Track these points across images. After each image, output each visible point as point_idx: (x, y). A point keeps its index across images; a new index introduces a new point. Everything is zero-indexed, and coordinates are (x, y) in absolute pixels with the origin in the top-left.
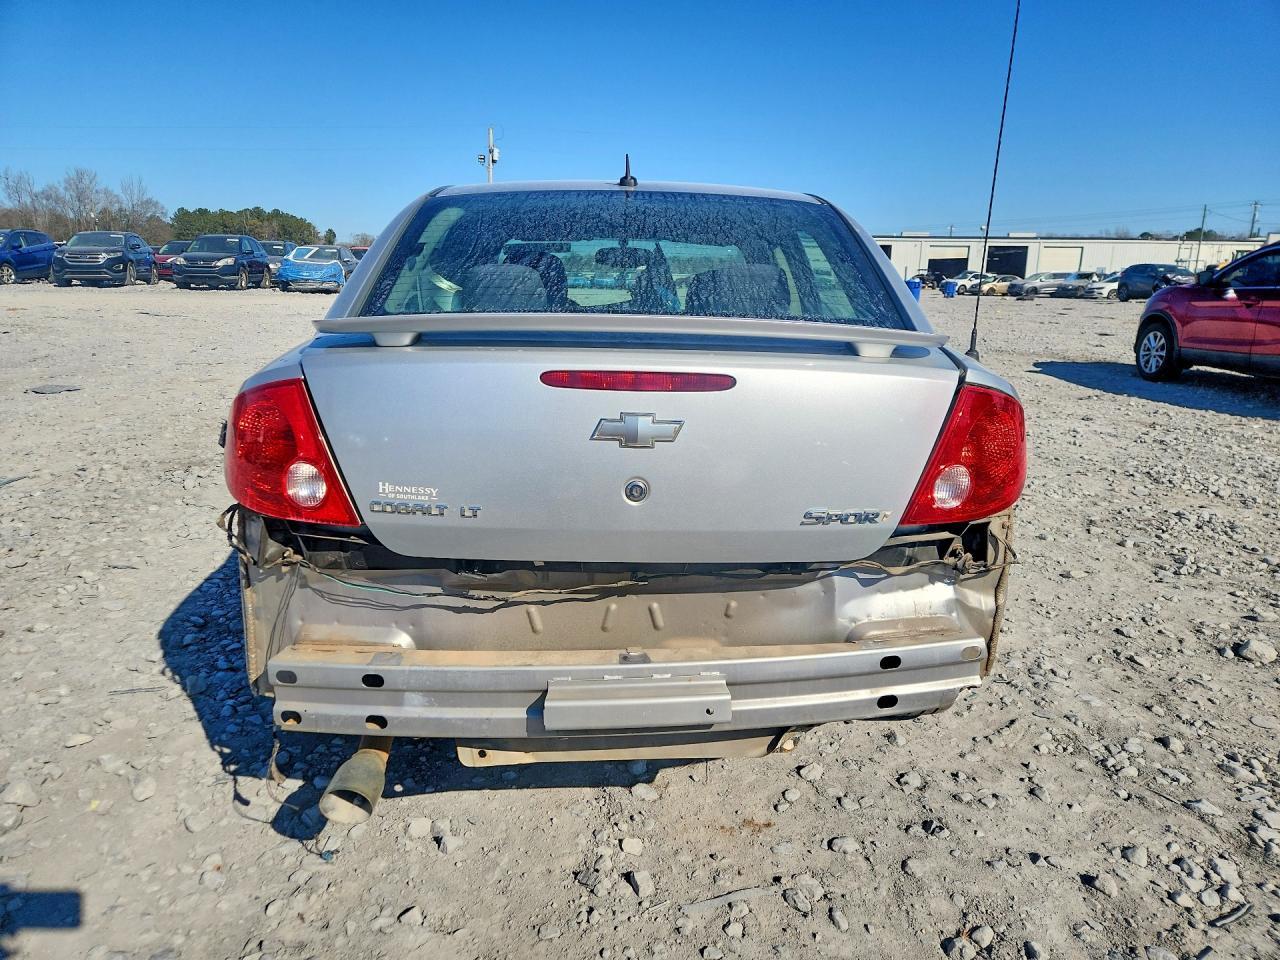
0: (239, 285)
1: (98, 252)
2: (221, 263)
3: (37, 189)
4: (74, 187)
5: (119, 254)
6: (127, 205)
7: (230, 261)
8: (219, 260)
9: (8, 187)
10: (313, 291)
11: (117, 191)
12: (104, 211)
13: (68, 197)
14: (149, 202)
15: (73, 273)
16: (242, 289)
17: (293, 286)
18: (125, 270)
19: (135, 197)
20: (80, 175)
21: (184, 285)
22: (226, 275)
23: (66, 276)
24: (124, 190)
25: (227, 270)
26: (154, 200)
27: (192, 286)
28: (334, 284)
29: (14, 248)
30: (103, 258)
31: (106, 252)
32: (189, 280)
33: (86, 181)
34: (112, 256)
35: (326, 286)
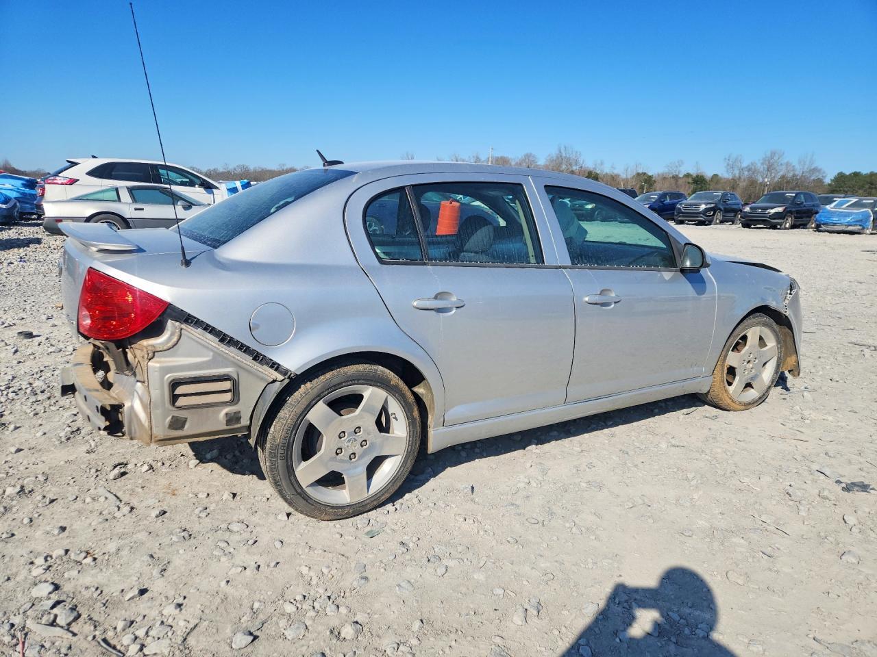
0: (783, 226)
1: (700, 204)
2: (773, 211)
3: (745, 165)
4: (767, 162)
5: (712, 205)
6: (799, 172)
7: (780, 210)
8: (772, 208)
9: (728, 165)
10: (839, 232)
11: (795, 162)
12: (783, 177)
13: (762, 169)
14: (815, 170)
15: (684, 216)
16: (786, 228)
17: (823, 228)
18: (714, 215)
19: (806, 166)
20: (773, 154)
21: (747, 225)
22: (774, 219)
23: (680, 218)
24: (800, 163)
25: (777, 216)
26: (819, 167)
27: (752, 226)
28: (860, 228)
29: (662, 202)
30: (703, 207)
31: (706, 204)
32: (749, 222)
33: (776, 158)
34: (709, 206)
35: (850, 228)
